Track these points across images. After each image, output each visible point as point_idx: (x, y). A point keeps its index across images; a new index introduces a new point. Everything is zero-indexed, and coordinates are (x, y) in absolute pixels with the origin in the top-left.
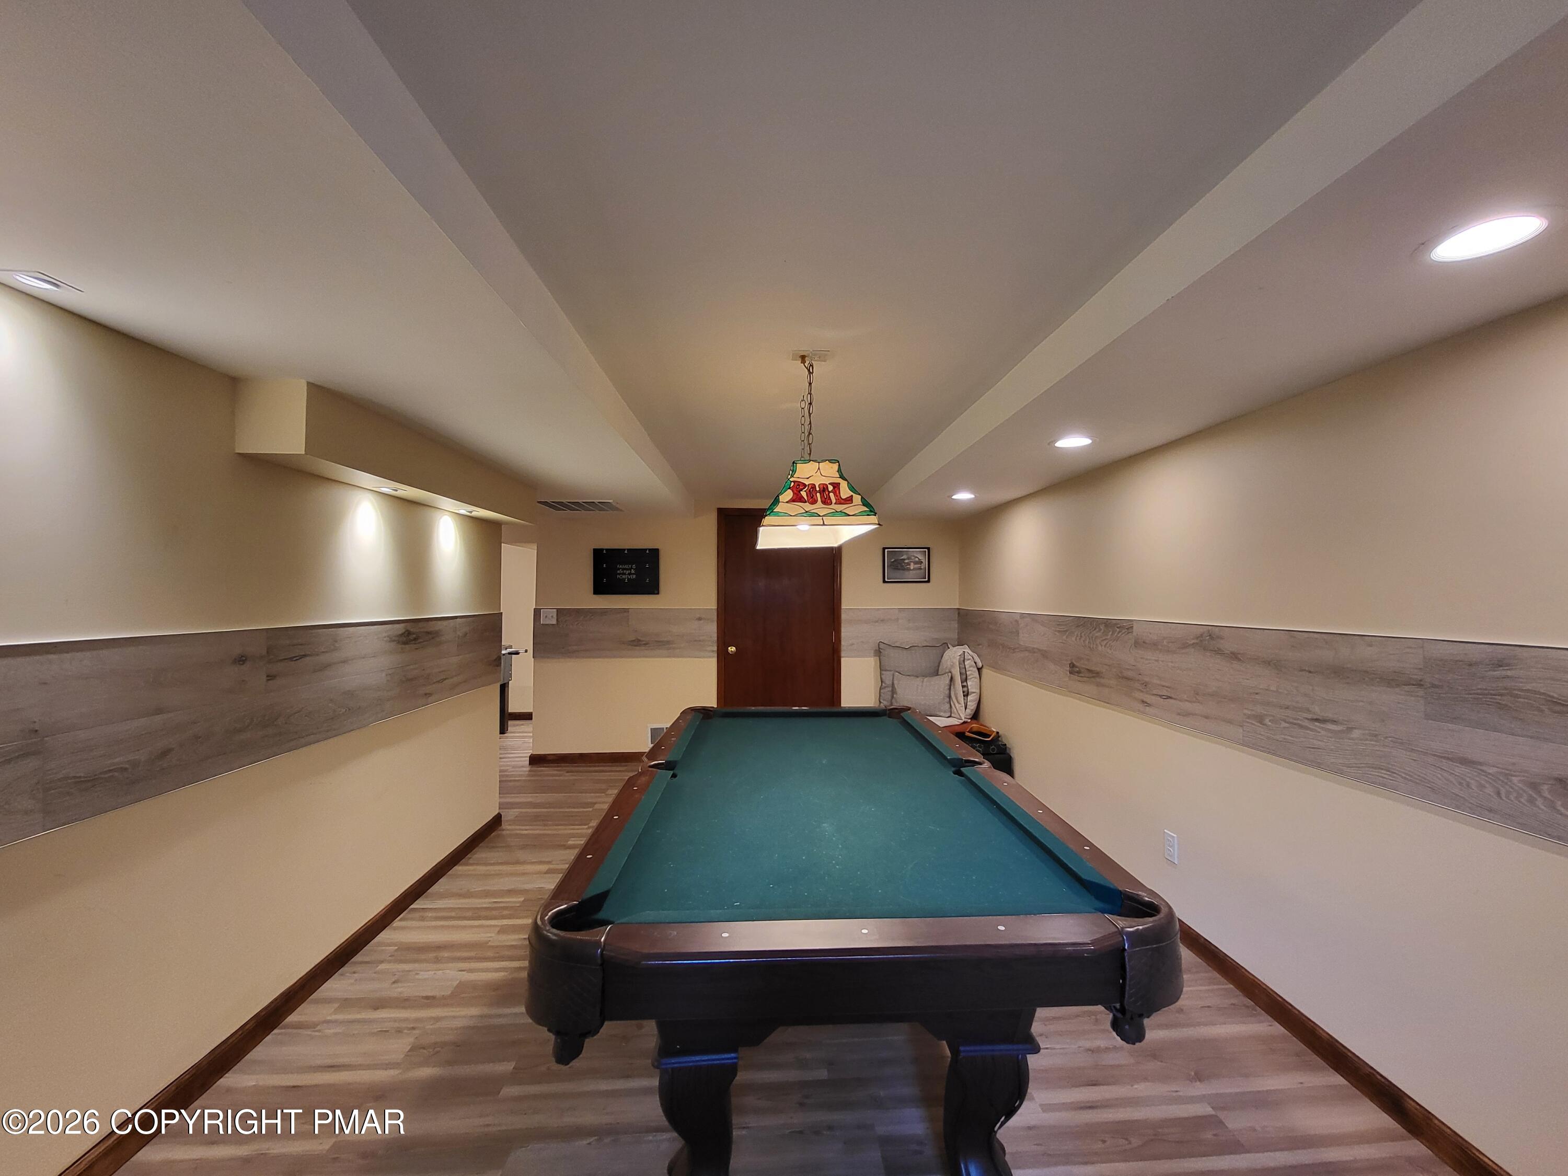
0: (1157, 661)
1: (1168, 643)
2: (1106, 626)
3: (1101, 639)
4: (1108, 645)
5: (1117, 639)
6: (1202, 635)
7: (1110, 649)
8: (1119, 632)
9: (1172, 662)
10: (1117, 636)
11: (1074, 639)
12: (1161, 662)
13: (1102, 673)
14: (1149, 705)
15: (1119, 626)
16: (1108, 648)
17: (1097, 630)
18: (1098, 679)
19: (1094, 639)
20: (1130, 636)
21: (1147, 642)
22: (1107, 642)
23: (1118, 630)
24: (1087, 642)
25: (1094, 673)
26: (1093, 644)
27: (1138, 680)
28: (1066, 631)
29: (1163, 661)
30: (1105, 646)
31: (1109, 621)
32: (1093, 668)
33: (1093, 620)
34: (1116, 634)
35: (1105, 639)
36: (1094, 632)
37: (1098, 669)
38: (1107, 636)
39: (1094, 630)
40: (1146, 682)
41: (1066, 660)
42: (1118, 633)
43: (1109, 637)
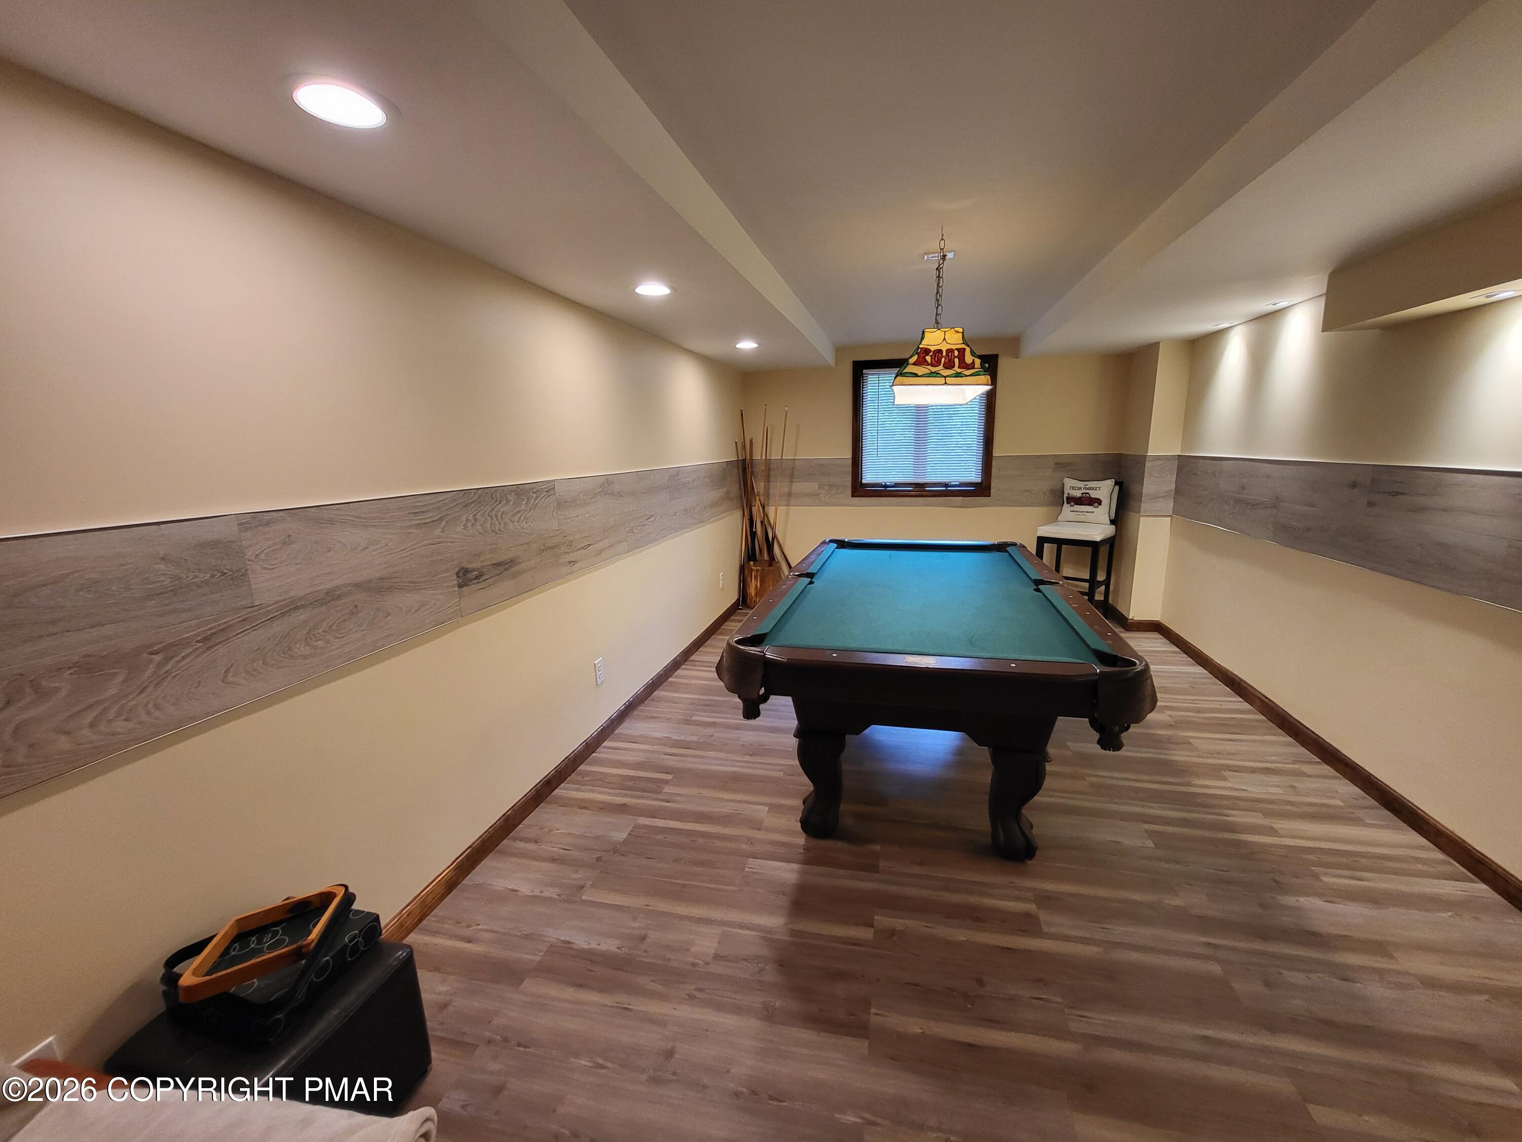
0: (577, 516)
1: (584, 496)
2: (518, 494)
3: (512, 513)
4: (523, 519)
5: (535, 506)
6: (603, 484)
7: (526, 523)
8: (537, 497)
9: (588, 513)
10: (534, 503)
11: (460, 528)
12: (580, 517)
13: (519, 557)
14: (575, 562)
15: (535, 490)
16: (522, 521)
17: (504, 502)
18: (514, 569)
19: (499, 517)
20: (552, 498)
21: (568, 500)
22: (521, 515)
23: (534, 495)
24: (488, 525)
25: (506, 564)
26: (500, 523)
27: (564, 543)
28: (440, 519)
29: (581, 515)
30: (518, 521)
31: (521, 487)
32: (502, 559)
33: (495, 491)
34: (532, 501)
35: (518, 512)
36: (499, 506)
37: (511, 555)
38: (521, 506)
39: (499, 504)
40: (571, 542)
41: (446, 571)
42: (535, 500)
43: (523, 507)
